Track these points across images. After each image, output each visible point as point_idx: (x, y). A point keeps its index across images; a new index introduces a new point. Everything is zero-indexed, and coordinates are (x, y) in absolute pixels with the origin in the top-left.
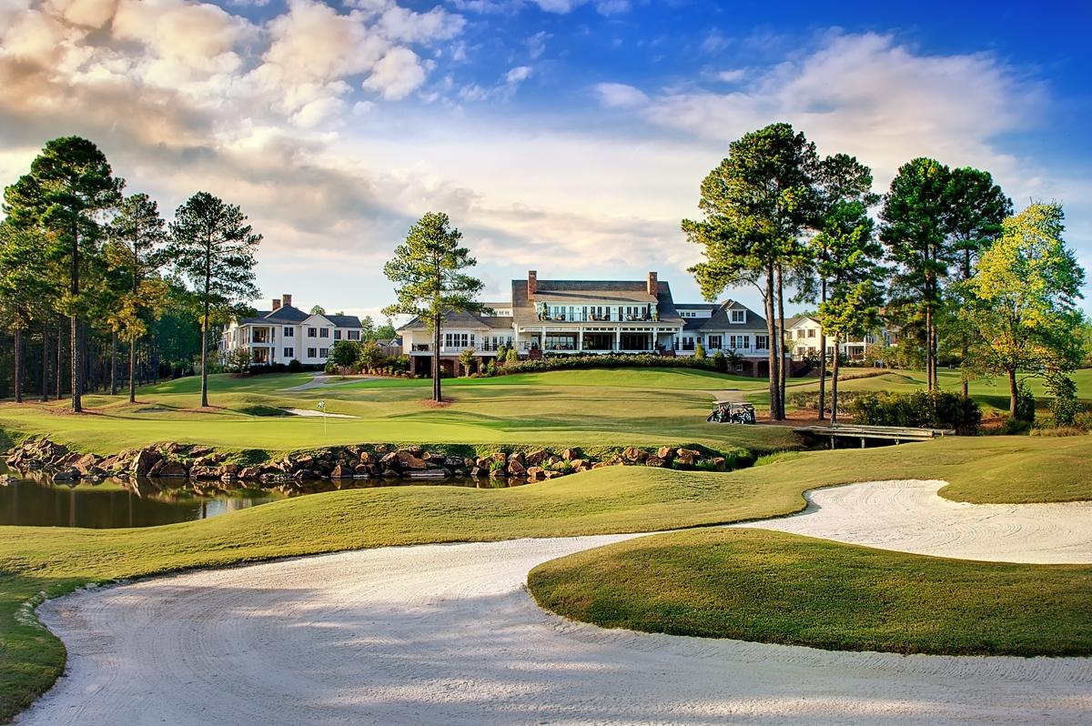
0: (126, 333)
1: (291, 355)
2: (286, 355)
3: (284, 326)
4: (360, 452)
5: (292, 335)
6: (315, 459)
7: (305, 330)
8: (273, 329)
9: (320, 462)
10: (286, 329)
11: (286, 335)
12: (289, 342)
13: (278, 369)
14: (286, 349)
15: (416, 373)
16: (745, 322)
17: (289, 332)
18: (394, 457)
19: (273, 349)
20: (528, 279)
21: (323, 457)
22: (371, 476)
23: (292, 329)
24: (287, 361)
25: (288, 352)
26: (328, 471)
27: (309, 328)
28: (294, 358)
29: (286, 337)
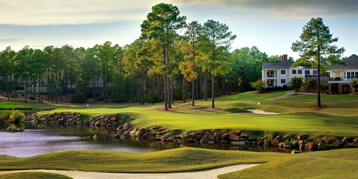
0: (190, 78)
1: (284, 82)
2: (282, 82)
3: (281, 69)
4: (214, 132)
6: (196, 135)
7: (291, 70)
8: (276, 71)
9: (197, 136)
10: (282, 71)
11: (282, 73)
12: (283, 77)
13: (278, 89)
14: (282, 80)
15: (331, 91)
17: (283, 72)
18: (226, 135)
19: (276, 80)
21: (199, 134)
22: (216, 142)
23: (284, 71)
24: (282, 85)
25: (283, 81)
26: (199, 140)
27: (292, 70)
28: (286, 84)
29: (282, 75)
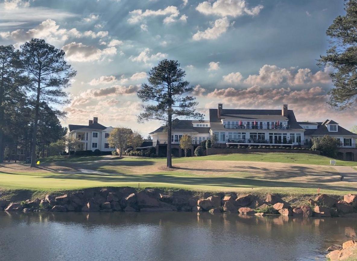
1: (96, 147)
2: (93, 147)
5: (97, 137)
7: (104, 134)
8: (87, 134)
10: (94, 133)
11: (94, 136)
12: (95, 140)
13: (89, 153)
14: (93, 144)
15: (159, 155)
16: (337, 131)
17: (95, 135)
19: (87, 143)
20: (218, 108)
23: (97, 134)
24: (93, 150)
25: (95, 145)
27: (106, 134)
28: (97, 148)
29: (94, 138)
